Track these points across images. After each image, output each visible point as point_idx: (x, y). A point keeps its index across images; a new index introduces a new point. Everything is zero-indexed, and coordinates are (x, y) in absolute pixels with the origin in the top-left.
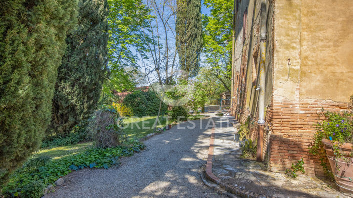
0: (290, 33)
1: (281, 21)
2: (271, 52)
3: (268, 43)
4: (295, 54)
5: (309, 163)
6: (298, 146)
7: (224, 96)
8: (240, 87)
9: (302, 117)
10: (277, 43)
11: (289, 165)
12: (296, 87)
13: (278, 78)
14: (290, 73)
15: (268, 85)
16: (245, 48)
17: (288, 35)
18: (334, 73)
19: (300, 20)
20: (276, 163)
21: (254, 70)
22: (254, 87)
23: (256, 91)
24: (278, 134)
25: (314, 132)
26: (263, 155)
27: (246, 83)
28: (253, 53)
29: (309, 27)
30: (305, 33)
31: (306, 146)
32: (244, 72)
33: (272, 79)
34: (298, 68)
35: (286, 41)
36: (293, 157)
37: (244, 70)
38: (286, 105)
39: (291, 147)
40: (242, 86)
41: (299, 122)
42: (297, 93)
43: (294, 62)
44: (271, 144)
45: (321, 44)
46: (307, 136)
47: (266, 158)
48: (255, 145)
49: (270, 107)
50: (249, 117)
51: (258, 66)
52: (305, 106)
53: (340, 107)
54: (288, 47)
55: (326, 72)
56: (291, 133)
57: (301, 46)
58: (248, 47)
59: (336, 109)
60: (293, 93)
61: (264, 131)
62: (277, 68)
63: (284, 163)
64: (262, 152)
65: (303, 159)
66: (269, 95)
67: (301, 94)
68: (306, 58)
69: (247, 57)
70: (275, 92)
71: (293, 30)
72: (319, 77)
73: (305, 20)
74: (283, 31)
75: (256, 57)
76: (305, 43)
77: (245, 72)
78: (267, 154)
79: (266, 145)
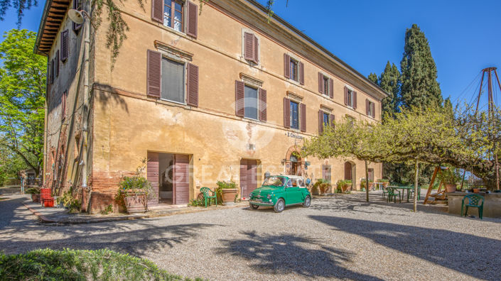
0: (104, 130)
1: (98, 122)
2: (91, 140)
3: (89, 133)
4: (106, 143)
5: (115, 206)
6: (109, 197)
7: (23, 175)
8: (58, 163)
9: (111, 180)
10: (95, 135)
11: (103, 208)
12: (108, 162)
13: (96, 157)
14: (104, 154)
15: (89, 161)
16: (64, 126)
17: (102, 131)
18: (128, 156)
19: (110, 123)
20: (96, 208)
21: (76, 149)
22: (77, 163)
23: (78, 165)
24: (96, 191)
25: (118, 188)
26: (86, 208)
27: (66, 160)
28: (74, 135)
29: (115, 128)
30: (112, 131)
31: (113, 197)
32: (63, 148)
33: (92, 157)
34: (108, 151)
35: (101, 134)
36: (106, 204)
37: (63, 146)
38: (101, 173)
39: (104, 198)
40: (60, 161)
41: (109, 183)
42: (108, 166)
43: (106, 148)
44: (92, 197)
45: (121, 139)
46: (114, 191)
47: (88, 209)
48: (80, 202)
49: (90, 176)
50: (71, 187)
51: (80, 146)
52: (113, 174)
53: (131, 174)
54: (102, 138)
55: (124, 155)
56: (104, 190)
57: (110, 138)
58: (69, 127)
59: (130, 175)
60: (105, 166)
61: (87, 192)
62: (95, 151)
63: (101, 208)
64: (85, 206)
65: (113, 204)
66: (90, 167)
67: (110, 167)
68: (113, 146)
69: (67, 136)
70: (94, 166)
71: (105, 129)
72: (120, 157)
73: (112, 124)
74: (99, 128)
75: (78, 139)
76: (112, 137)
77: (65, 149)
78: (89, 207)
79: (88, 200)
